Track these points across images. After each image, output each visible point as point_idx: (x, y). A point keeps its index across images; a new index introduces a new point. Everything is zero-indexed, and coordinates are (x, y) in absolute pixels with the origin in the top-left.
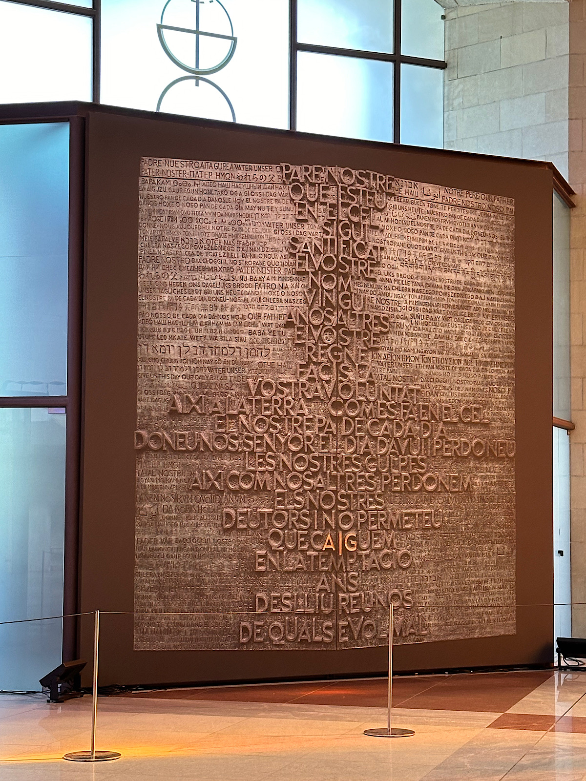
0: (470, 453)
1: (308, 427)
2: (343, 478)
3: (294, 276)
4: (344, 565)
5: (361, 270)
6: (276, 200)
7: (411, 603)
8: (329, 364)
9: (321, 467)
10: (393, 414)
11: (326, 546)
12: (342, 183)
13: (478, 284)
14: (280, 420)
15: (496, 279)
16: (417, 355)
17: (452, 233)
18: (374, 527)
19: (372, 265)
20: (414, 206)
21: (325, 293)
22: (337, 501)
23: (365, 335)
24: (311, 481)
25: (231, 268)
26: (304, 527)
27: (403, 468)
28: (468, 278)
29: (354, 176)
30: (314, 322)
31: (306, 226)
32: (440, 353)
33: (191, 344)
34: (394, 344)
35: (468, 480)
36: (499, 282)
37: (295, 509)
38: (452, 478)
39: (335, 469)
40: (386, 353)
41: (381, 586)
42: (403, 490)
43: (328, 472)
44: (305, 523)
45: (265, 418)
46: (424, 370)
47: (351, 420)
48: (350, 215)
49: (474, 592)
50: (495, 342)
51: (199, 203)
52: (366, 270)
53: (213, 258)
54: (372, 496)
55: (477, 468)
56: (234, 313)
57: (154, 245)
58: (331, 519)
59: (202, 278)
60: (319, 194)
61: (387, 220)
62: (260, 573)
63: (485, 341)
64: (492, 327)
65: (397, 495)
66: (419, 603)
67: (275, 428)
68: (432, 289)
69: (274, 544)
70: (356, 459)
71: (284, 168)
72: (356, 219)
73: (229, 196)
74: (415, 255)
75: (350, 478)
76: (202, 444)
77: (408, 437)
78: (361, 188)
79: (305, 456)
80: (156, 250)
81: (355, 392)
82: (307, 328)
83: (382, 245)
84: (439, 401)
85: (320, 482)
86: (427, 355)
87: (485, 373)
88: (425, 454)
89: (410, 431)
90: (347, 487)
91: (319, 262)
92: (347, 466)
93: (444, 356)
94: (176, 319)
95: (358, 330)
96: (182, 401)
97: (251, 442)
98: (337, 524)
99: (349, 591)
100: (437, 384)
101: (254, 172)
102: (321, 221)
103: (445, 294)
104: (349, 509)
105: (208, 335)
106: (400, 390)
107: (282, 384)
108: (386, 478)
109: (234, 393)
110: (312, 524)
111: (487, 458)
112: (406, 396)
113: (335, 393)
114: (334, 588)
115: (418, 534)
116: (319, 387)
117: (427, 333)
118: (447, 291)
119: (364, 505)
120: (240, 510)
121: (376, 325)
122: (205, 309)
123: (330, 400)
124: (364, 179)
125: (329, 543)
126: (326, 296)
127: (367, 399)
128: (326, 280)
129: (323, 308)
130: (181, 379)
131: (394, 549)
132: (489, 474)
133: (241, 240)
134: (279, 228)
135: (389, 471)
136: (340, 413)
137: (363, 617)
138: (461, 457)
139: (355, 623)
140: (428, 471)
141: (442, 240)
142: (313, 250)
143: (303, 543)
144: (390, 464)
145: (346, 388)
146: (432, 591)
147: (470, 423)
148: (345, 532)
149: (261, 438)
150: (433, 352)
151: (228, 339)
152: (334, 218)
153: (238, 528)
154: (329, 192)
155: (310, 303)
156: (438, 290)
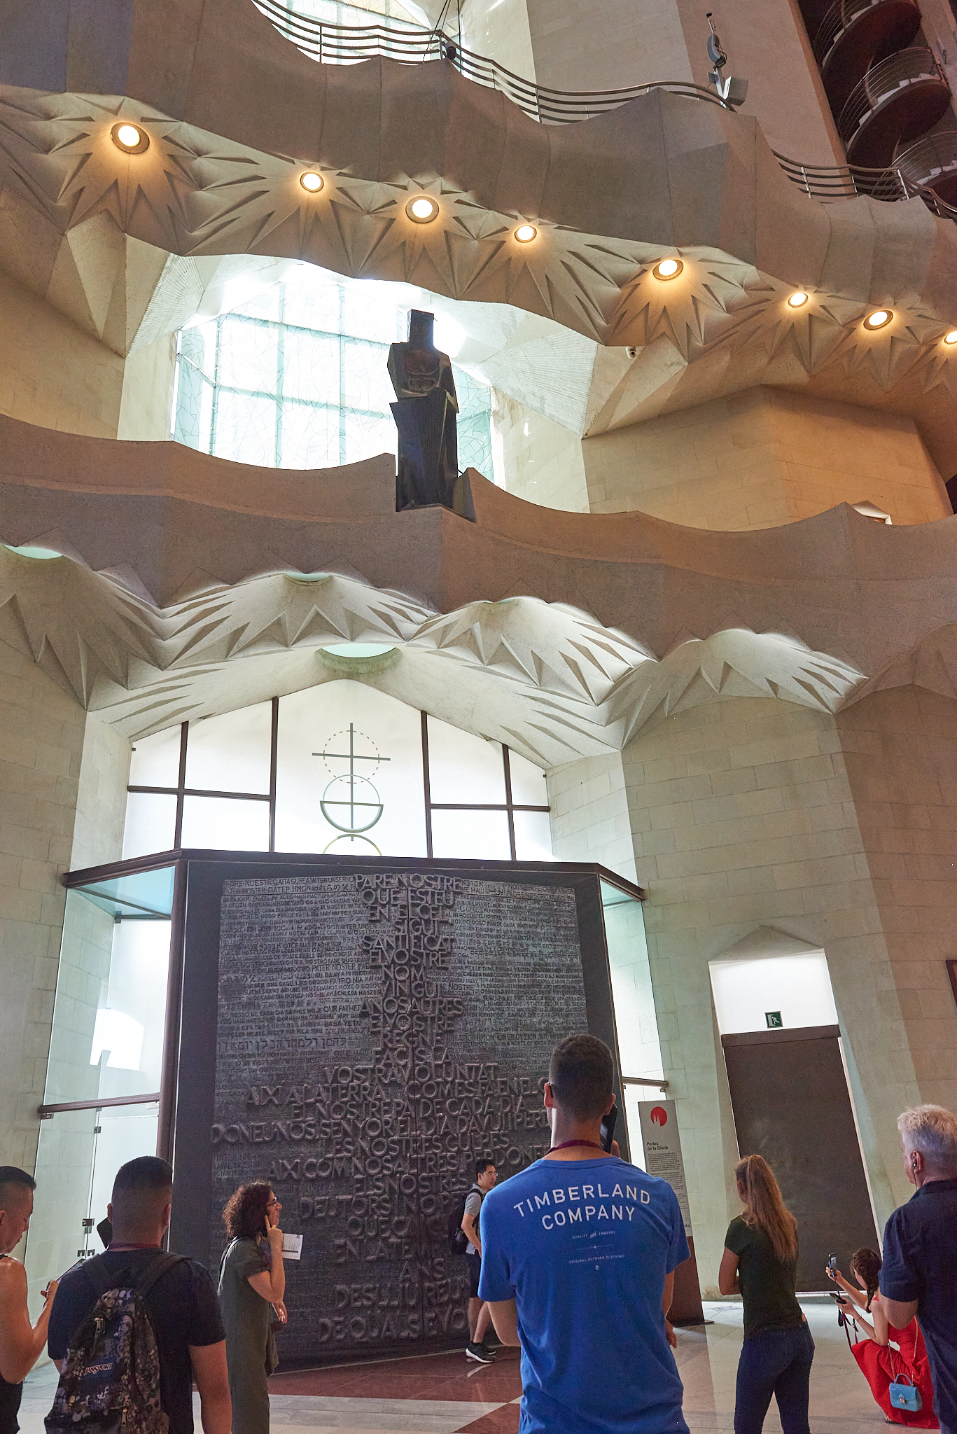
1: (386, 1112)
2: (424, 1160)
3: (367, 970)
4: (428, 1251)
5: (433, 961)
6: (349, 905)
8: (405, 1049)
9: (401, 1151)
10: (471, 1092)
12: (412, 886)
13: (547, 964)
14: (358, 1106)
15: (564, 959)
16: (493, 1033)
17: (517, 922)
19: (442, 955)
20: (481, 901)
21: (398, 984)
22: (419, 1186)
23: (440, 1019)
24: (391, 1165)
25: (308, 967)
26: (385, 1213)
27: (485, 1145)
28: (537, 960)
29: (423, 880)
30: (388, 1011)
31: (378, 925)
32: (514, 1030)
33: (268, 1039)
34: (468, 1025)
36: (568, 961)
37: (374, 1194)
38: (535, 1151)
39: (416, 1152)
40: (462, 1034)
43: (408, 1155)
44: (385, 1208)
45: (343, 1105)
46: (500, 1048)
47: (429, 1102)
48: (420, 914)
50: (568, 1015)
51: (277, 914)
52: (438, 960)
53: (290, 960)
54: (454, 1176)
56: (310, 1007)
57: (234, 953)
58: (413, 1204)
59: (279, 979)
60: (390, 898)
61: (455, 915)
62: (339, 1265)
63: (558, 1015)
64: (563, 1001)
67: (352, 1114)
68: (502, 972)
69: (354, 1233)
70: (437, 1140)
71: (357, 878)
72: (426, 917)
73: (305, 905)
74: (485, 944)
75: (431, 1160)
76: (278, 1135)
77: (488, 1113)
78: (430, 890)
79: (384, 1140)
80: (236, 957)
81: (431, 1075)
82: (382, 1016)
83: (453, 937)
84: (517, 1076)
85: (399, 1166)
86: (503, 1033)
88: (507, 1129)
89: (490, 1107)
90: (428, 1170)
91: (392, 956)
92: (427, 1148)
93: (519, 1032)
94: (254, 1017)
95: (432, 1015)
96: (259, 1093)
97: (328, 1130)
98: (419, 1207)
99: (435, 1280)
100: (514, 1059)
101: (328, 883)
102: (393, 920)
103: (516, 975)
104: (431, 1191)
105: (284, 1029)
106: (478, 1068)
107: (358, 1071)
108: (468, 1157)
109: (310, 1081)
110: (393, 1209)
112: (483, 1074)
113: (412, 1077)
114: (418, 1277)
116: (396, 1072)
117: (500, 1012)
118: (518, 973)
119: (446, 1186)
120: (318, 1198)
121: (450, 1009)
122: (282, 1006)
123: (407, 1083)
124: (432, 882)
126: (399, 987)
127: (445, 1080)
128: (400, 971)
129: (397, 998)
130: (258, 1072)
133: (316, 941)
134: (353, 928)
135: (471, 1149)
136: (418, 1096)
137: (451, 1306)
139: (443, 1313)
140: (510, 1146)
141: (510, 929)
142: (386, 946)
143: (384, 1231)
144: (471, 1142)
145: (423, 1072)
148: (428, 1216)
149: (339, 1124)
150: (508, 1029)
151: (305, 1031)
152: (405, 917)
153: (316, 1217)
154: (398, 896)
155: (384, 993)
156: (509, 973)
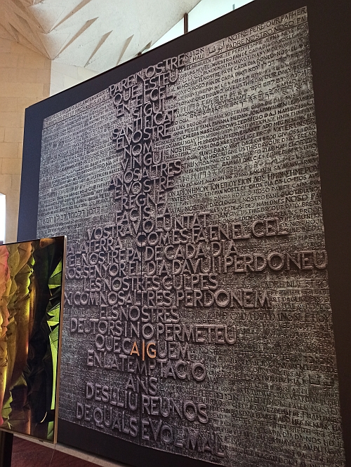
0: (266, 267)
1: (122, 258)
2: (145, 295)
3: (115, 155)
4: (146, 369)
5: (159, 133)
6: (106, 111)
7: (206, 418)
8: (136, 209)
9: (130, 287)
10: (185, 239)
11: (133, 352)
12: (146, 78)
13: (267, 103)
14: (105, 255)
15: (288, 90)
16: (206, 185)
17: (237, 71)
18: (171, 338)
19: (167, 126)
20: (201, 66)
21: (135, 159)
22: (141, 314)
23: (163, 180)
24: (123, 298)
25: (81, 162)
26: (119, 334)
27: (196, 285)
28: (256, 102)
29: (154, 70)
30: (126, 182)
31: (123, 118)
32: (227, 178)
33: (60, 214)
34: (185, 181)
35: (264, 295)
36: (293, 91)
37: (112, 320)
38: (245, 294)
39: (140, 288)
40: (179, 190)
41: (177, 394)
42: (195, 305)
43: (135, 291)
44: (119, 331)
45: (96, 254)
46: (213, 197)
47: (152, 249)
48: (151, 98)
49: (280, 423)
50: (290, 151)
51: (67, 131)
52: (163, 132)
53: (72, 160)
54: (168, 311)
55: (275, 283)
56: (81, 190)
57: (47, 163)
58: (137, 329)
60: (131, 94)
61: (178, 88)
62: (90, 367)
63: (278, 153)
64: (285, 137)
65: (190, 310)
66: (215, 420)
67: (102, 260)
68: (219, 125)
69: (99, 346)
70: (156, 279)
71: (110, 88)
72: (155, 99)
73: (82, 120)
74: (203, 104)
75: (151, 295)
77: (199, 257)
78: (159, 75)
79: (120, 279)
81: (155, 226)
82: (122, 186)
83: (175, 108)
84: (228, 221)
85: (129, 299)
86: (215, 183)
87: (280, 185)
88: (216, 272)
89: (201, 251)
90: (148, 304)
91: (131, 138)
92: (149, 285)
93: (233, 179)
94: (54, 201)
95: (157, 178)
97: (87, 272)
98: (141, 333)
99: (150, 394)
100: (226, 206)
101: (95, 100)
102: (132, 111)
103: (232, 124)
104: (150, 322)
105: (68, 206)
106: (191, 218)
107: (106, 229)
108: (180, 295)
109: (79, 240)
110: (123, 332)
111: (287, 271)
112: (196, 222)
113: (141, 229)
114: (138, 389)
115: (211, 348)
117: (215, 164)
118: (234, 121)
119: (161, 318)
120: (80, 319)
121: (170, 171)
122: (67, 192)
123: (137, 235)
124: (161, 68)
125: (135, 349)
126: (135, 161)
127: (164, 230)
128: (136, 149)
129: (133, 170)
131: (189, 361)
132: (291, 288)
133: (86, 143)
134: (108, 126)
135: (183, 288)
136: (144, 244)
137: (161, 421)
138: (255, 272)
139: (155, 425)
140: (219, 288)
141: (227, 81)
142: (127, 132)
143: (117, 347)
144: (183, 282)
145: (149, 224)
146: (228, 411)
147: (265, 237)
148: (147, 340)
149: (94, 268)
151: (78, 206)
152: (141, 105)
153: (78, 332)
154: (137, 89)
155: (124, 169)
156: (225, 124)
